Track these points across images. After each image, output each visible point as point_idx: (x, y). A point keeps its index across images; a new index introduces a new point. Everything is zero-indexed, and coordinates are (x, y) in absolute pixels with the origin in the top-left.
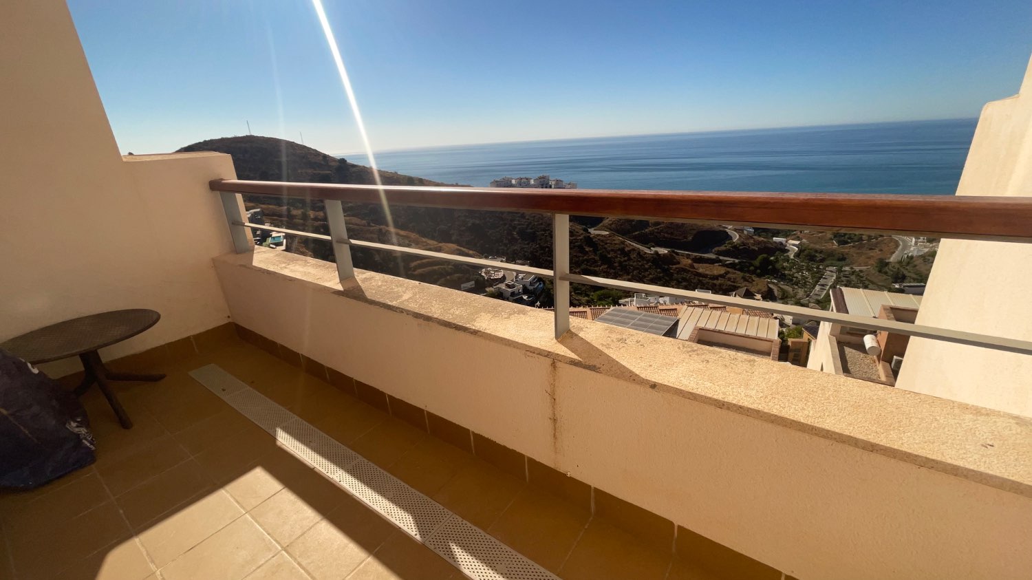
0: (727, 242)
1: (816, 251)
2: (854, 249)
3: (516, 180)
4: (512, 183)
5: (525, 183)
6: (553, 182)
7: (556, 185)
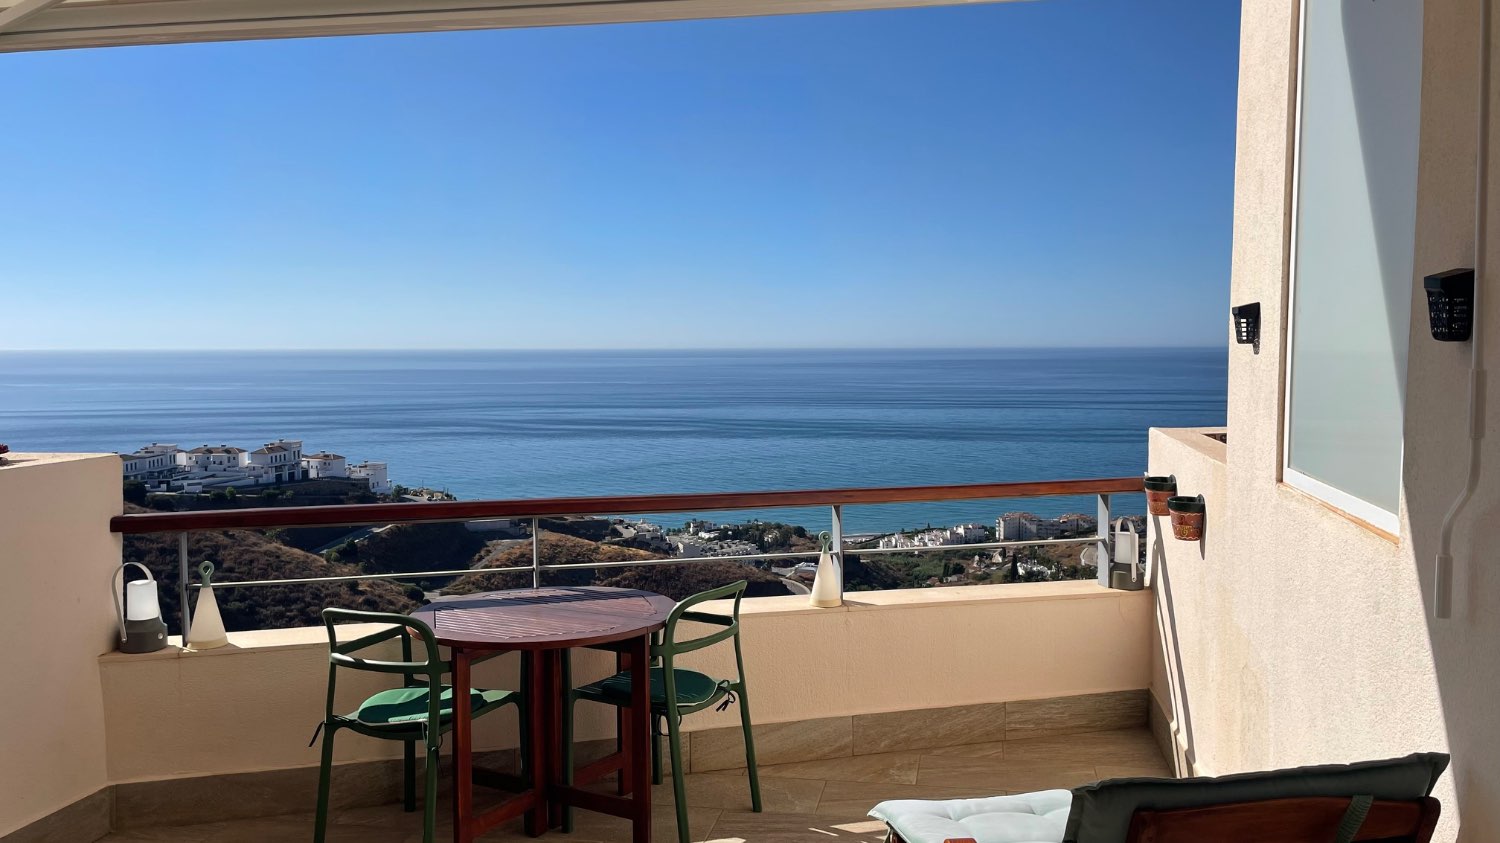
3: (191, 455)
4: (178, 462)
5: (221, 463)
6: (314, 462)
7: (322, 469)
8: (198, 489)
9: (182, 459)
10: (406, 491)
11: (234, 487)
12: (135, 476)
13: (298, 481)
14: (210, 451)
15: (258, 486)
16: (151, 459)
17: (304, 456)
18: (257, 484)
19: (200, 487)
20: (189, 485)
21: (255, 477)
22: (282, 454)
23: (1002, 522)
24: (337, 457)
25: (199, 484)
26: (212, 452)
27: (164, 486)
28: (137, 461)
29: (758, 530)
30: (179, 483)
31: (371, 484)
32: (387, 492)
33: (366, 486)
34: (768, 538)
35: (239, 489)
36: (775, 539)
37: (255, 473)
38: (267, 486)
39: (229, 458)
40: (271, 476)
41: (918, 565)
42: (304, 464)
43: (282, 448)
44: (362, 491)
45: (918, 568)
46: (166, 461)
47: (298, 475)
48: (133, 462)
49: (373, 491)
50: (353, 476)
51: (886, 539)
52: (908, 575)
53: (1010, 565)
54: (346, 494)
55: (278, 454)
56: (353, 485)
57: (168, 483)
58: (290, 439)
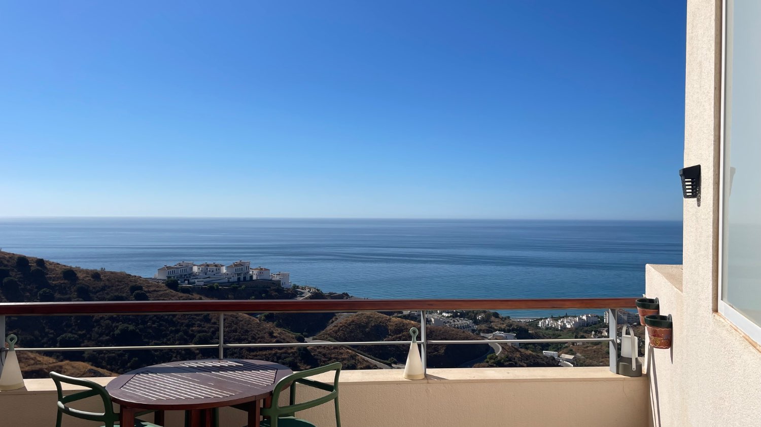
0: (489, 356)
3: (199, 267)
4: (193, 271)
5: (213, 271)
6: (255, 272)
7: (258, 275)
8: (202, 283)
9: (195, 269)
10: (298, 287)
11: (218, 283)
12: (174, 277)
13: (248, 281)
14: (208, 265)
15: (229, 283)
16: (181, 269)
17: (251, 269)
18: (229, 282)
19: (203, 283)
20: (198, 281)
21: (228, 278)
22: (241, 267)
23: (607, 314)
24: (266, 270)
25: (203, 281)
26: (209, 266)
27: (186, 282)
28: (175, 269)
29: (473, 313)
30: (193, 281)
31: (281, 283)
32: (290, 287)
33: (279, 285)
34: (479, 317)
35: (221, 284)
36: (483, 318)
37: (228, 276)
38: (233, 283)
39: (216, 269)
40: (235, 279)
42: (251, 272)
43: (241, 265)
44: (277, 286)
46: (188, 270)
47: (248, 278)
48: (173, 270)
49: (282, 286)
50: (273, 279)
51: (543, 321)
54: (270, 288)
55: (239, 268)
56: (273, 283)
57: (188, 280)
58: (244, 260)
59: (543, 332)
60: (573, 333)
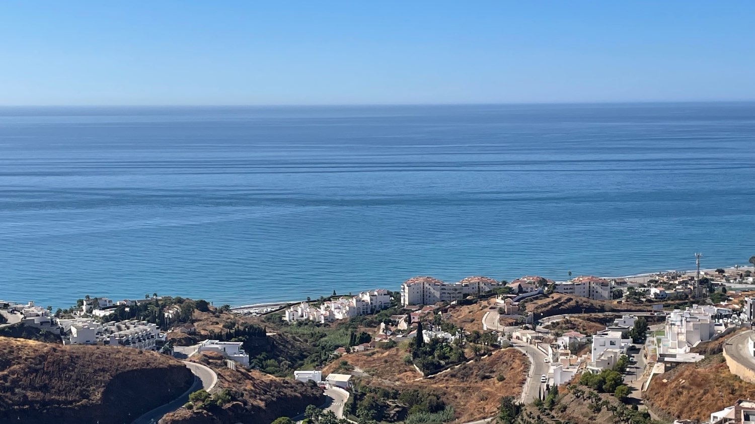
0: (192, 396)
1: (386, 395)
2: (455, 380)
23: (407, 288)
29: (157, 305)
34: (169, 314)
36: (177, 315)
41: (325, 335)
45: (326, 339)
51: (292, 309)
52: (314, 346)
53: (415, 332)
59: (293, 331)
60: (347, 329)
